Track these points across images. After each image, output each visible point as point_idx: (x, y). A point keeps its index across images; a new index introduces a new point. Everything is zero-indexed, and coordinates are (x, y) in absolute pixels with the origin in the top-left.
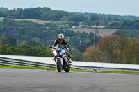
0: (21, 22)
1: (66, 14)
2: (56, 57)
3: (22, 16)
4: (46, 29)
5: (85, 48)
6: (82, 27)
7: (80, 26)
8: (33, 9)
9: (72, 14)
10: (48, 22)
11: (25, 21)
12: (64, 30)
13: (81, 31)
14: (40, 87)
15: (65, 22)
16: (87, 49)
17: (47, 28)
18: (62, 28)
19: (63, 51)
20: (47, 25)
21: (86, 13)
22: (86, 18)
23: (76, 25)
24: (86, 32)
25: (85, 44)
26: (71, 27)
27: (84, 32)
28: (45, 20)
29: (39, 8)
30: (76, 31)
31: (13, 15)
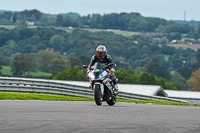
0: (99, 34)
1: (164, 22)
2: (93, 82)
3: (100, 25)
4: (134, 44)
5: (191, 72)
6: (186, 42)
7: (183, 40)
8: (116, 15)
9: (172, 22)
10: (137, 34)
11: (104, 33)
12: (160, 46)
13: (185, 47)
14: (125, 128)
15: (161, 34)
16: (193, 73)
17: (136, 42)
18: (157, 43)
19: (105, 73)
20: (135, 38)
21: (192, 22)
22: (192, 29)
23: (178, 38)
24: (192, 48)
25: (190, 65)
26: (170, 41)
27: (189, 49)
28: (133, 30)
29: (125, 13)
30: (177, 46)
31: (86, 24)
